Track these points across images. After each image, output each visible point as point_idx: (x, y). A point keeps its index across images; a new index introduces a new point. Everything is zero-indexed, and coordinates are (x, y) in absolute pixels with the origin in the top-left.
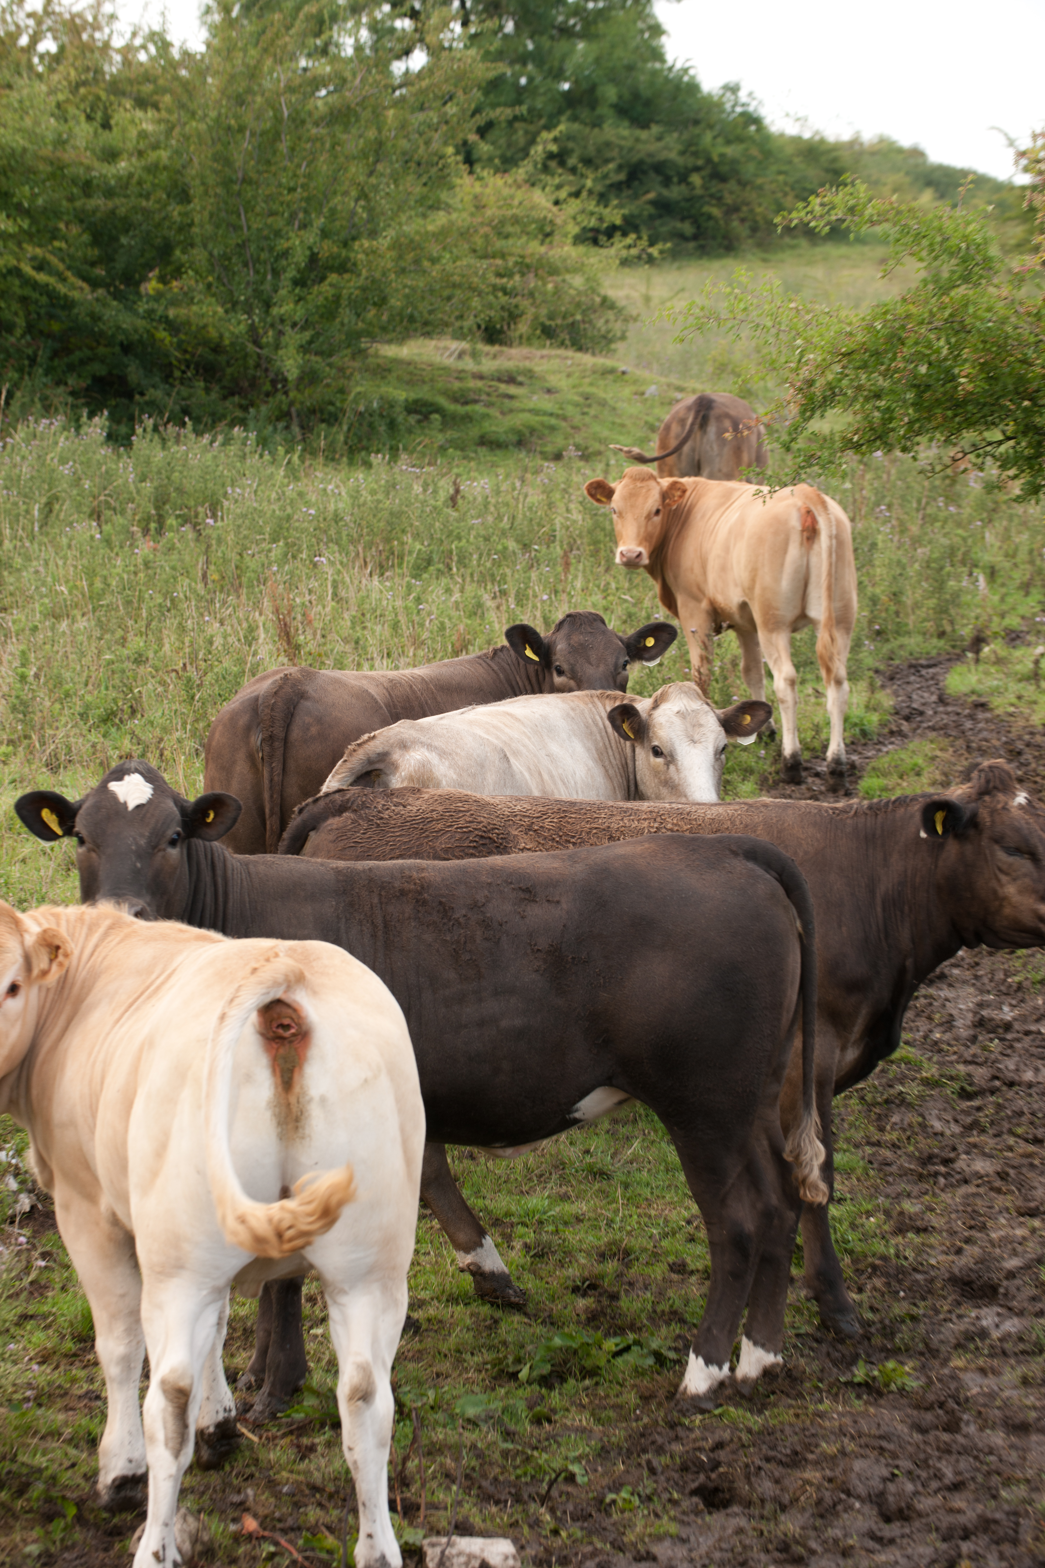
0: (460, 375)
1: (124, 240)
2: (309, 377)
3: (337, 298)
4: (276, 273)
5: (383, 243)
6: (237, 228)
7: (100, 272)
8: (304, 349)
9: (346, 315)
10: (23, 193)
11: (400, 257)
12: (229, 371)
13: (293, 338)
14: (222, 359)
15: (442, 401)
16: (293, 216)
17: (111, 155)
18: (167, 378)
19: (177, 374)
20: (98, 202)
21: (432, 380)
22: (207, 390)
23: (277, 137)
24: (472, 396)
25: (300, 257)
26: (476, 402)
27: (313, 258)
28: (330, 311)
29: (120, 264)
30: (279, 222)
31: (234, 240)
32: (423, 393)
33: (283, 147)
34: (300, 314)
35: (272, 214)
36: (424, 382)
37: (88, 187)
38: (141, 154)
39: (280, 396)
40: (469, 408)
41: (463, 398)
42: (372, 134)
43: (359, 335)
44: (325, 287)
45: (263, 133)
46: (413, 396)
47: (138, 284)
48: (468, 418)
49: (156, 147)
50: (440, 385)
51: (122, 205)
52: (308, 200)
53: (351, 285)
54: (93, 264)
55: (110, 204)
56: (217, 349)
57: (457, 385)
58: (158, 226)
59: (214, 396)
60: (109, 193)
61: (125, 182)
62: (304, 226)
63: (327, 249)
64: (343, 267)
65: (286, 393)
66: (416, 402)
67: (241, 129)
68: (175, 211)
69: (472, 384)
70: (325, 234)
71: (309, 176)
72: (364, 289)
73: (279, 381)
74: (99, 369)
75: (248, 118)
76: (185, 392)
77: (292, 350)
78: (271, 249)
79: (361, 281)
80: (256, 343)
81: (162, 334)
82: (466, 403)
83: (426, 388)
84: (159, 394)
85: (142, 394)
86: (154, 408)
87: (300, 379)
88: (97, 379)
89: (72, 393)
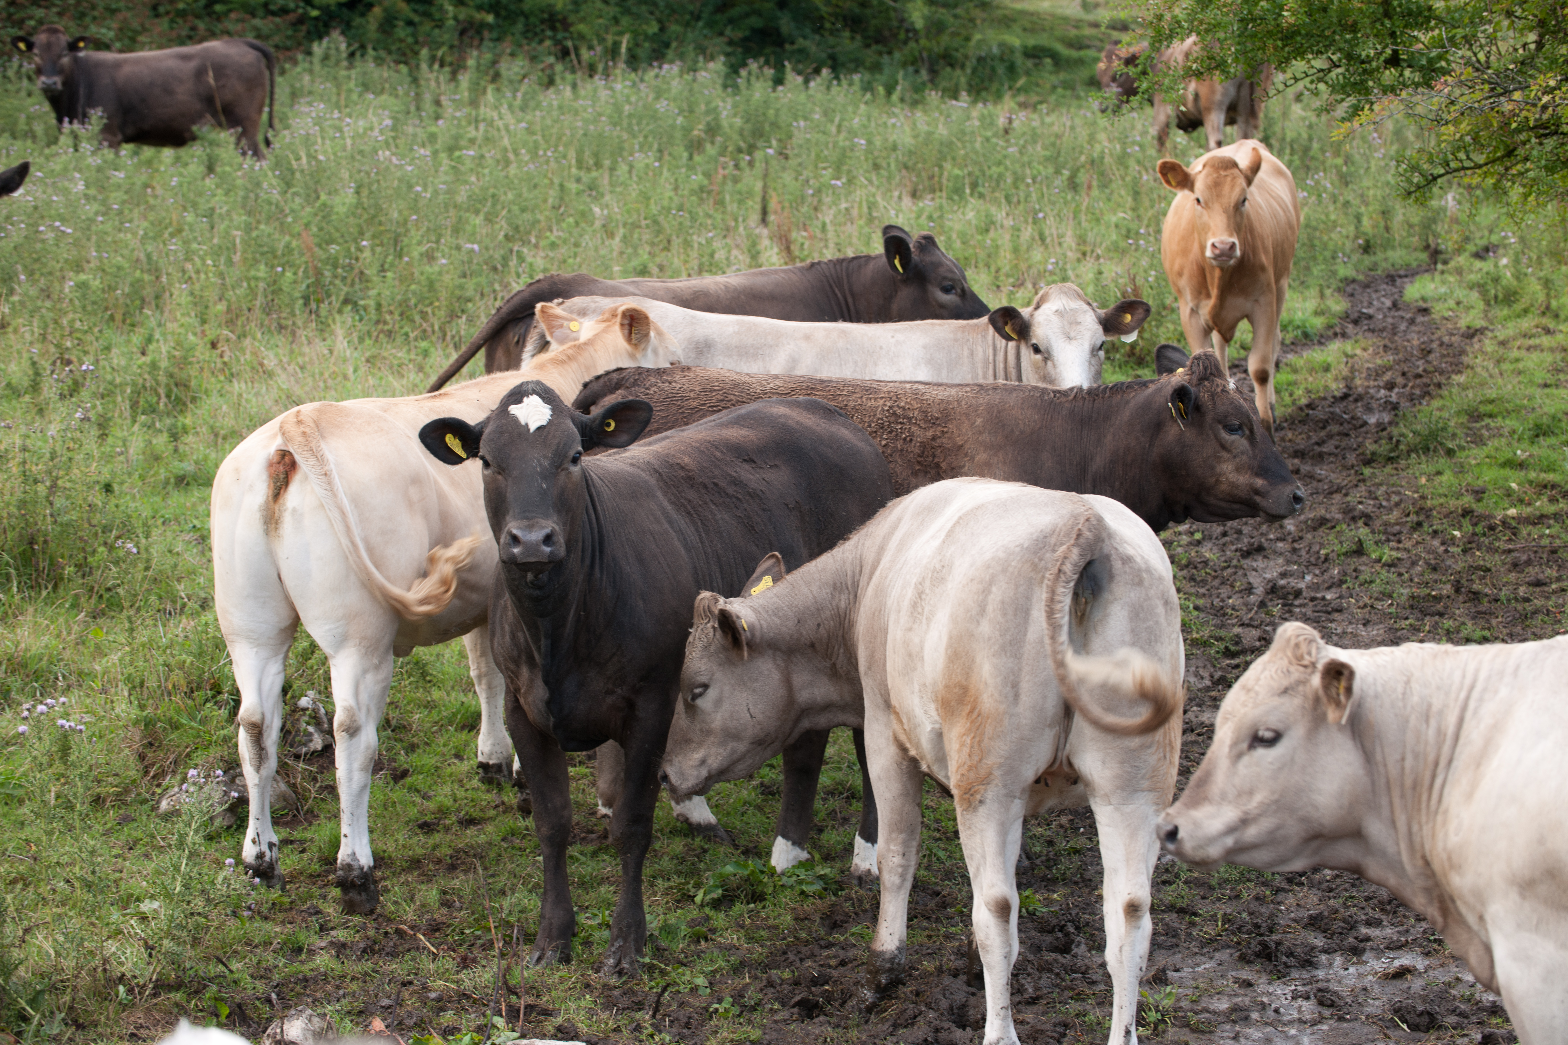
0: (1078, 24)
2: (937, 27)
12: (873, 22)
14: (868, 12)
15: (1059, 48)
18: (819, 29)
19: (828, 25)
21: (1052, 29)
22: (852, 39)
24: (1086, 42)
26: (1088, 47)
32: (1042, 40)
36: (1044, 30)
39: (911, 44)
40: (1082, 53)
41: (1078, 44)
46: (1032, 42)
48: (1080, 62)
50: (1057, 33)
57: (1073, 32)
59: (857, 44)
65: (917, 41)
66: (1035, 48)
69: (1087, 31)
73: (910, 31)
74: (757, 22)
76: (831, 40)
77: (919, 3)
82: (1080, 48)
83: (1045, 35)
84: (807, 44)
85: (792, 43)
86: (801, 56)
87: (928, 29)
88: (754, 31)
89: (731, 43)
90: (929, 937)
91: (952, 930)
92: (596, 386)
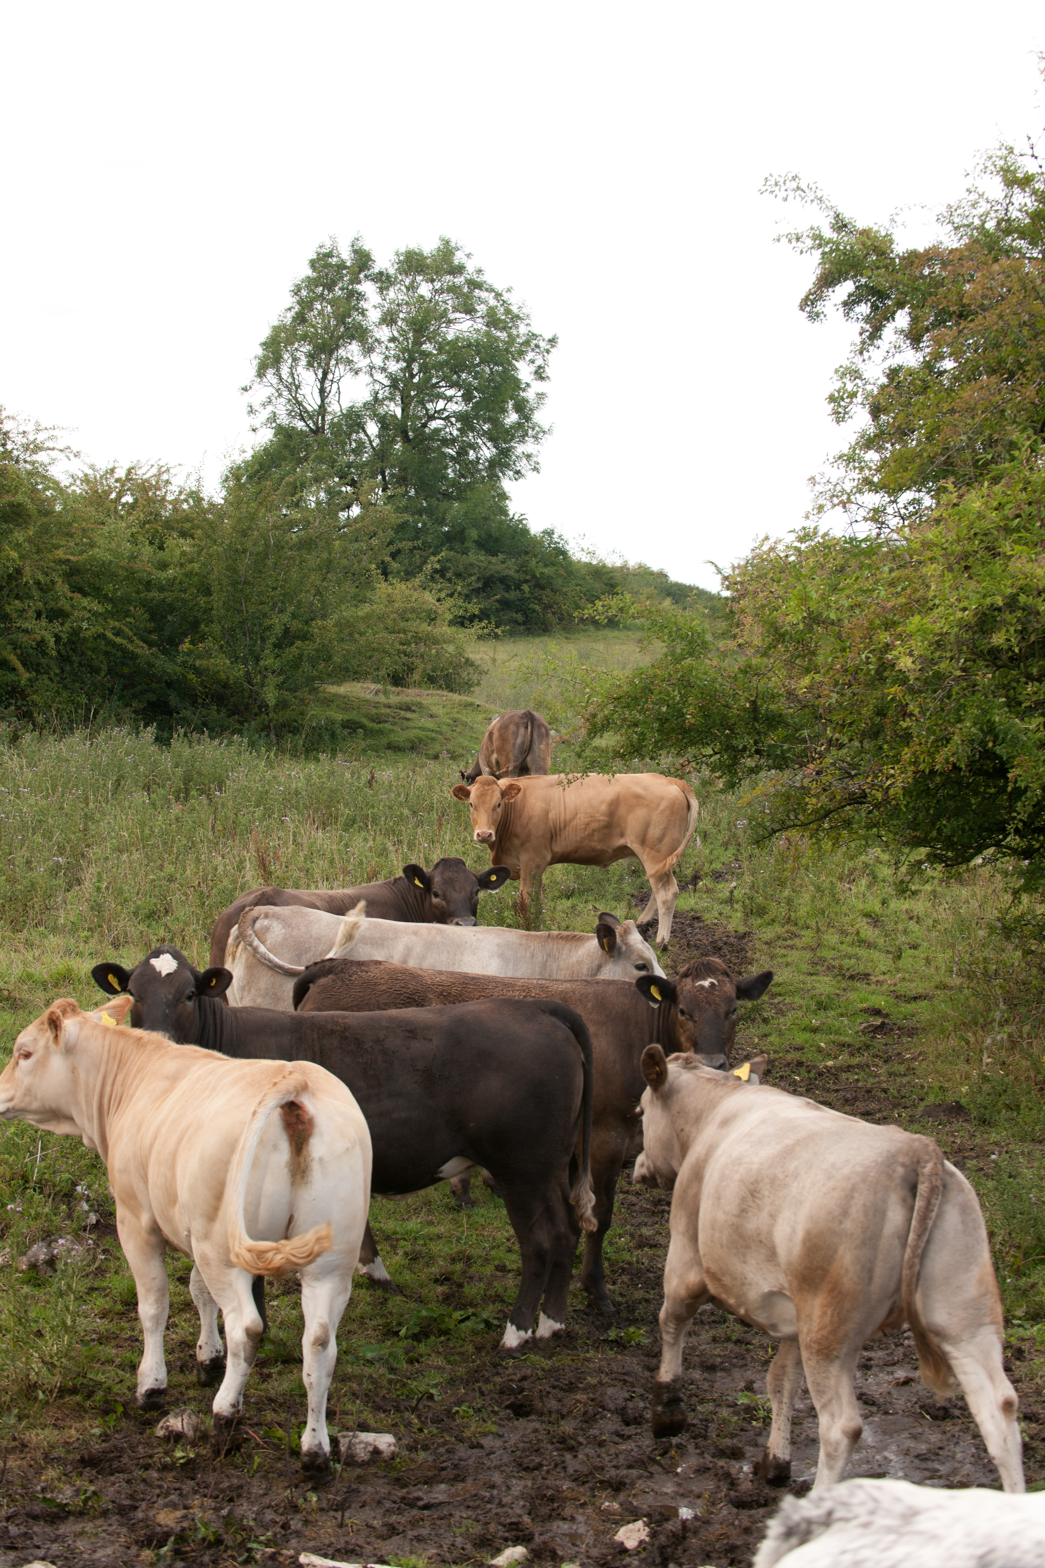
0: (376, 705)
1: (170, 618)
2: (282, 705)
3: (301, 656)
4: (263, 640)
5: (330, 622)
6: (239, 611)
7: (154, 637)
8: (279, 687)
9: (306, 666)
10: (109, 588)
11: (341, 631)
12: (232, 699)
13: (273, 680)
14: (228, 692)
15: (365, 721)
16: (275, 605)
17: (163, 566)
18: (194, 703)
19: (200, 701)
20: (154, 594)
21: (358, 708)
22: (219, 711)
23: (266, 556)
24: (383, 718)
25: (278, 630)
26: (386, 722)
27: (287, 631)
28: (296, 664)
29: (167, 633)
30: (266, 609)
31: (237, 619)
32: (353, 716)
33: (270, 562)
34: (277, 665)
35: (262, 603)
36: (353, 709)
37: (148, 585)
38: (182, 565)
39: (264, 716)
40: (381, 726)
41: (378, 720)
42: (325, 556)
43: (314, 679)
44: (293, 649)
45: (258, 554)
46: (346, 717)
47: (178, 645)
48: (381, 732)
49: (191, 561)
50: (363, 711)
51: (169, 597)
52: (284, 595)
53: (309, 648)
54: (150, 632)
55: (162, 596)
56: (226, 686)
57: (374, 711)
58: (191, 609)
59: (222, 715)
60: (162, 589)
61: (172, 582)
62: (281, 611)
63: (296, 625)
64: (305, 637)
65: (267, 714)
66: (348, 721)
67: (244, 551)
68: (202, 600)
69: (383, 711)
70: (294, 616)
71: (285, 581)
72: (317, 651)
73: (263, 706)
74: (152, 697)
75: (249, 545)
76: (204, 712)
77: (272, 687)
78: (261, 625)
79: (316, 646)
80: (249, 682)
81: (191, 676)
82: (380, 722)
83: (355, 712)
84: (188, 713)
85: (178, 713)
86: (185, 722)
87: (277, 705)
88: (150, 703)
89: (135, 712)
90: (573, 1360)
91: (588, 1355)
92: (314, 970)
